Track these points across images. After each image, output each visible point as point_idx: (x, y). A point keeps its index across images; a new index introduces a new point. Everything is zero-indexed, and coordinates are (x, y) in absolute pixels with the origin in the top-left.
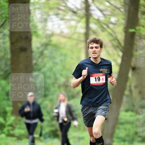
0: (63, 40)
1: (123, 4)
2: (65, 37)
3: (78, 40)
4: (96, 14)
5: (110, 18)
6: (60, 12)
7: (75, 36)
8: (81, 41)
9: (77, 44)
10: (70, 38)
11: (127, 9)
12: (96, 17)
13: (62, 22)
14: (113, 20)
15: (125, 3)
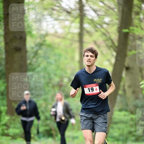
0: (57, 40)
1: (116, 4)
2: (59, 37)
3: (72, 40)
4: (90, 14)
5: (104, 19)
6: (55, 12)
7: (69, 36)
8: (76, 41)
9: (71, 44)
10: (64, 38)
11: (121, 9)
12: (90, 18)
13: (56, 22)
14: (107, 20)
15: (119, 3)
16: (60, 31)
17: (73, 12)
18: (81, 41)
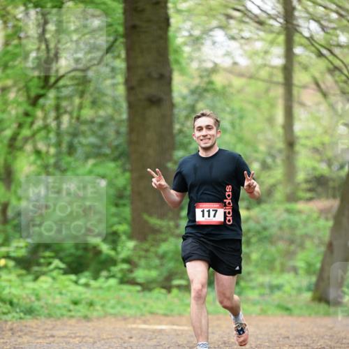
2: (241, 75)
3: (270, 82)
14: (344, 38)
16: (243, 62)
17: (272, 22)
18: (288, 84)
